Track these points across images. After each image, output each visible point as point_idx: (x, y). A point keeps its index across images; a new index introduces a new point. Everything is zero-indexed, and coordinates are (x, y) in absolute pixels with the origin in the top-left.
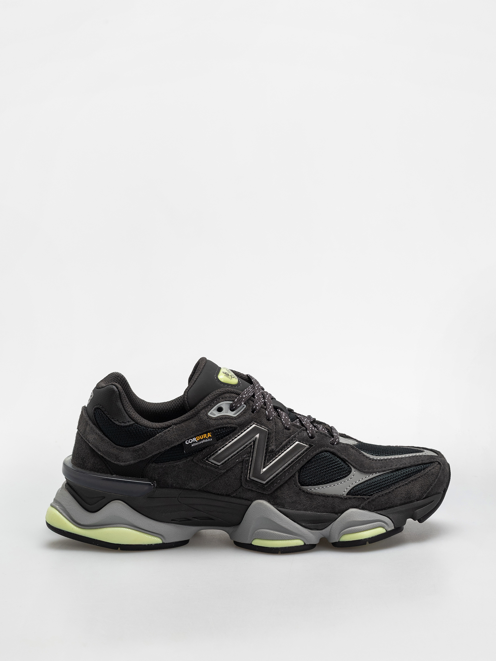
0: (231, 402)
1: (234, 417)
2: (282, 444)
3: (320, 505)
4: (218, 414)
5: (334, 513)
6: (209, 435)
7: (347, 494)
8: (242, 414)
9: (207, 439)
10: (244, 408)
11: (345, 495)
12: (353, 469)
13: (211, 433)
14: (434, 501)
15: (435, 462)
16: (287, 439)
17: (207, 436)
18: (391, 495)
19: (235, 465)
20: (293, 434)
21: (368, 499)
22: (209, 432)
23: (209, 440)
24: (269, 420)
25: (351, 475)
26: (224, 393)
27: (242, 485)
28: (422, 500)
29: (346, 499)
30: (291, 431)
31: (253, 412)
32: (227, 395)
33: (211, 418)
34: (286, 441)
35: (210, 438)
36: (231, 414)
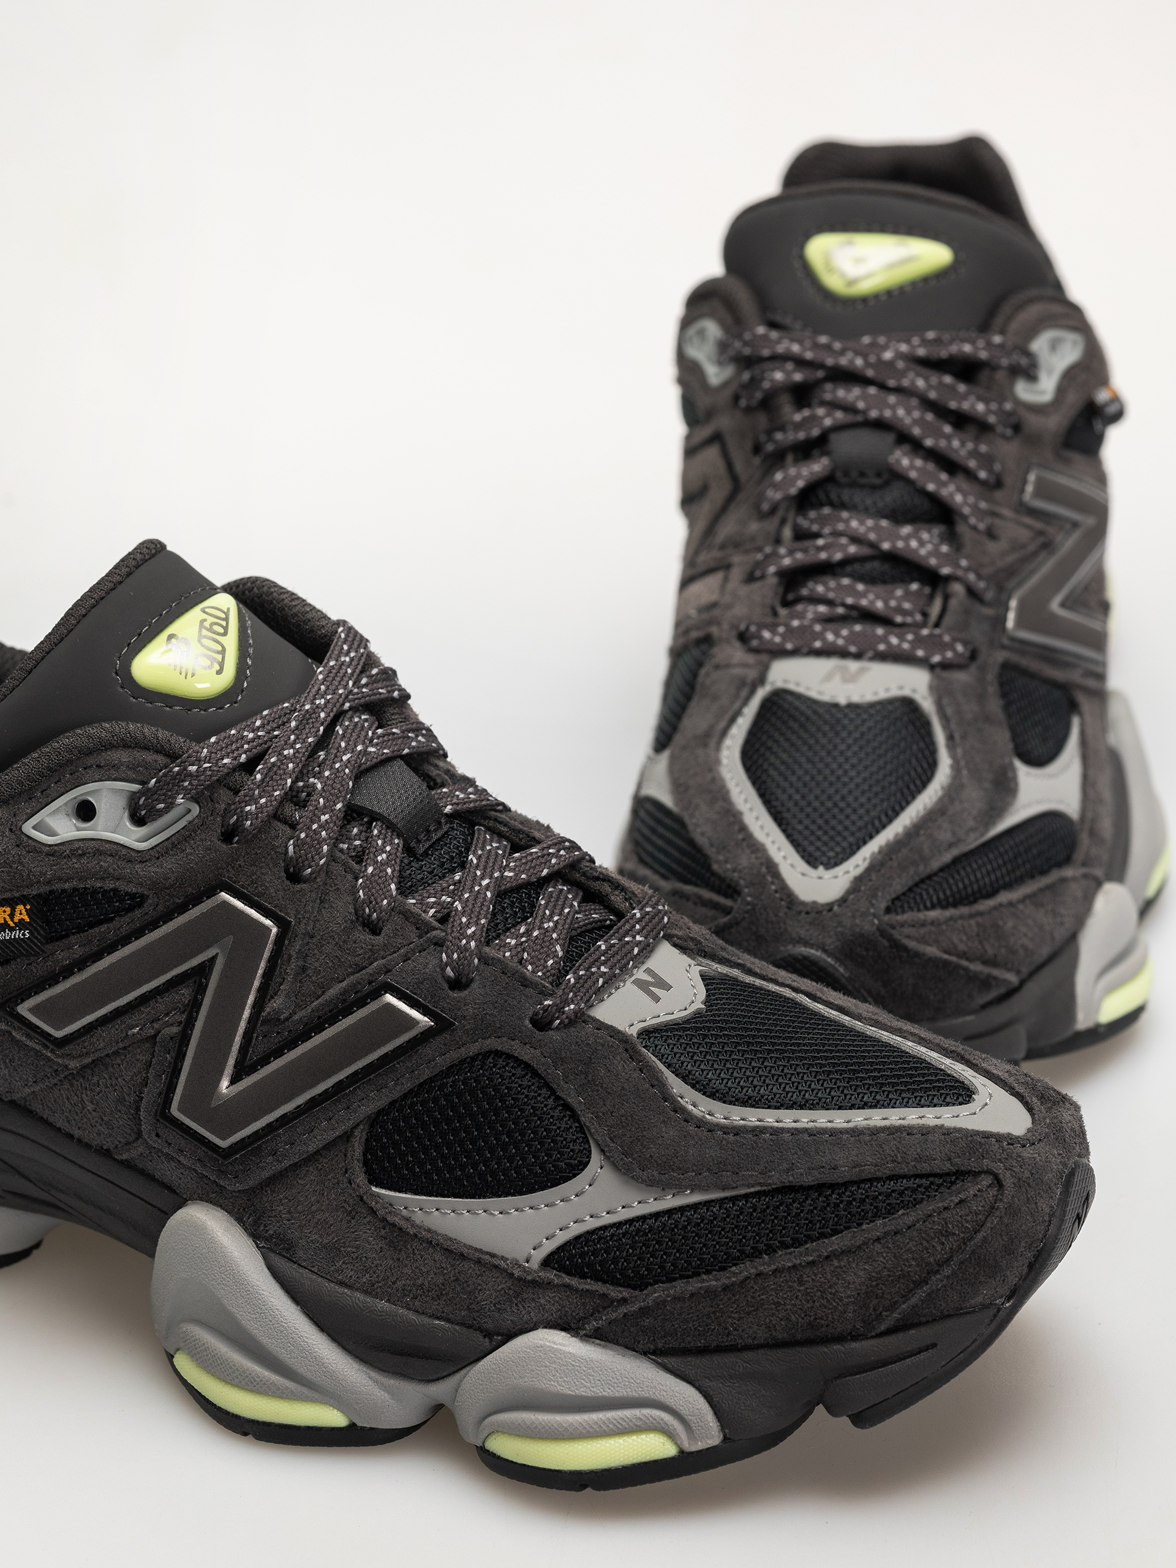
0: (136, 787)
1: (138, 852)
2: (323, 993)
3: (426, 1283)
4: (74, 828)
5: (480, 1329)
6: (22, 913)
7: (547, 1262)
8: (173, 843)
9: (12, 929)
10: (189, 817)
11: (535, 1264)
12: (596, 1158)
13: (28, 907)
14: (934, 1346)
15: (980, 1173)
16: (353, 973)
17: (12, 916)
18: (730, 1299)
19: (125, 1048)
20: (383, 958)
21: (624, 1301)
22: (23, 900)
23: (18, 934)
24: (294, 877)
25: (580, 1181)
26: (110, 746)
27: (139, 1134)
28: (872, 1337)
29: (535, 1284)
30: (379, 940)
31: (228, 836)
32: (123, 756)
33: (36, 847)
34: (344, 984)
35: (21, 925)
36: (131, 837)
